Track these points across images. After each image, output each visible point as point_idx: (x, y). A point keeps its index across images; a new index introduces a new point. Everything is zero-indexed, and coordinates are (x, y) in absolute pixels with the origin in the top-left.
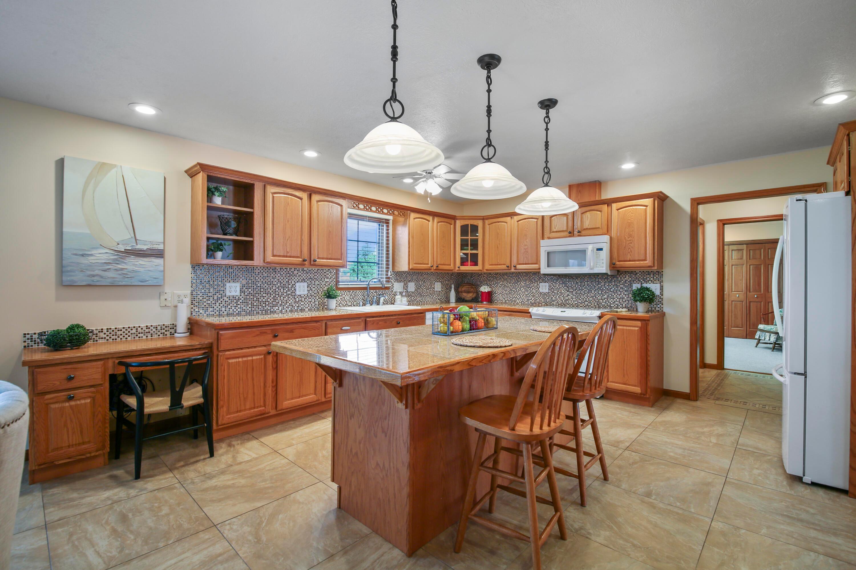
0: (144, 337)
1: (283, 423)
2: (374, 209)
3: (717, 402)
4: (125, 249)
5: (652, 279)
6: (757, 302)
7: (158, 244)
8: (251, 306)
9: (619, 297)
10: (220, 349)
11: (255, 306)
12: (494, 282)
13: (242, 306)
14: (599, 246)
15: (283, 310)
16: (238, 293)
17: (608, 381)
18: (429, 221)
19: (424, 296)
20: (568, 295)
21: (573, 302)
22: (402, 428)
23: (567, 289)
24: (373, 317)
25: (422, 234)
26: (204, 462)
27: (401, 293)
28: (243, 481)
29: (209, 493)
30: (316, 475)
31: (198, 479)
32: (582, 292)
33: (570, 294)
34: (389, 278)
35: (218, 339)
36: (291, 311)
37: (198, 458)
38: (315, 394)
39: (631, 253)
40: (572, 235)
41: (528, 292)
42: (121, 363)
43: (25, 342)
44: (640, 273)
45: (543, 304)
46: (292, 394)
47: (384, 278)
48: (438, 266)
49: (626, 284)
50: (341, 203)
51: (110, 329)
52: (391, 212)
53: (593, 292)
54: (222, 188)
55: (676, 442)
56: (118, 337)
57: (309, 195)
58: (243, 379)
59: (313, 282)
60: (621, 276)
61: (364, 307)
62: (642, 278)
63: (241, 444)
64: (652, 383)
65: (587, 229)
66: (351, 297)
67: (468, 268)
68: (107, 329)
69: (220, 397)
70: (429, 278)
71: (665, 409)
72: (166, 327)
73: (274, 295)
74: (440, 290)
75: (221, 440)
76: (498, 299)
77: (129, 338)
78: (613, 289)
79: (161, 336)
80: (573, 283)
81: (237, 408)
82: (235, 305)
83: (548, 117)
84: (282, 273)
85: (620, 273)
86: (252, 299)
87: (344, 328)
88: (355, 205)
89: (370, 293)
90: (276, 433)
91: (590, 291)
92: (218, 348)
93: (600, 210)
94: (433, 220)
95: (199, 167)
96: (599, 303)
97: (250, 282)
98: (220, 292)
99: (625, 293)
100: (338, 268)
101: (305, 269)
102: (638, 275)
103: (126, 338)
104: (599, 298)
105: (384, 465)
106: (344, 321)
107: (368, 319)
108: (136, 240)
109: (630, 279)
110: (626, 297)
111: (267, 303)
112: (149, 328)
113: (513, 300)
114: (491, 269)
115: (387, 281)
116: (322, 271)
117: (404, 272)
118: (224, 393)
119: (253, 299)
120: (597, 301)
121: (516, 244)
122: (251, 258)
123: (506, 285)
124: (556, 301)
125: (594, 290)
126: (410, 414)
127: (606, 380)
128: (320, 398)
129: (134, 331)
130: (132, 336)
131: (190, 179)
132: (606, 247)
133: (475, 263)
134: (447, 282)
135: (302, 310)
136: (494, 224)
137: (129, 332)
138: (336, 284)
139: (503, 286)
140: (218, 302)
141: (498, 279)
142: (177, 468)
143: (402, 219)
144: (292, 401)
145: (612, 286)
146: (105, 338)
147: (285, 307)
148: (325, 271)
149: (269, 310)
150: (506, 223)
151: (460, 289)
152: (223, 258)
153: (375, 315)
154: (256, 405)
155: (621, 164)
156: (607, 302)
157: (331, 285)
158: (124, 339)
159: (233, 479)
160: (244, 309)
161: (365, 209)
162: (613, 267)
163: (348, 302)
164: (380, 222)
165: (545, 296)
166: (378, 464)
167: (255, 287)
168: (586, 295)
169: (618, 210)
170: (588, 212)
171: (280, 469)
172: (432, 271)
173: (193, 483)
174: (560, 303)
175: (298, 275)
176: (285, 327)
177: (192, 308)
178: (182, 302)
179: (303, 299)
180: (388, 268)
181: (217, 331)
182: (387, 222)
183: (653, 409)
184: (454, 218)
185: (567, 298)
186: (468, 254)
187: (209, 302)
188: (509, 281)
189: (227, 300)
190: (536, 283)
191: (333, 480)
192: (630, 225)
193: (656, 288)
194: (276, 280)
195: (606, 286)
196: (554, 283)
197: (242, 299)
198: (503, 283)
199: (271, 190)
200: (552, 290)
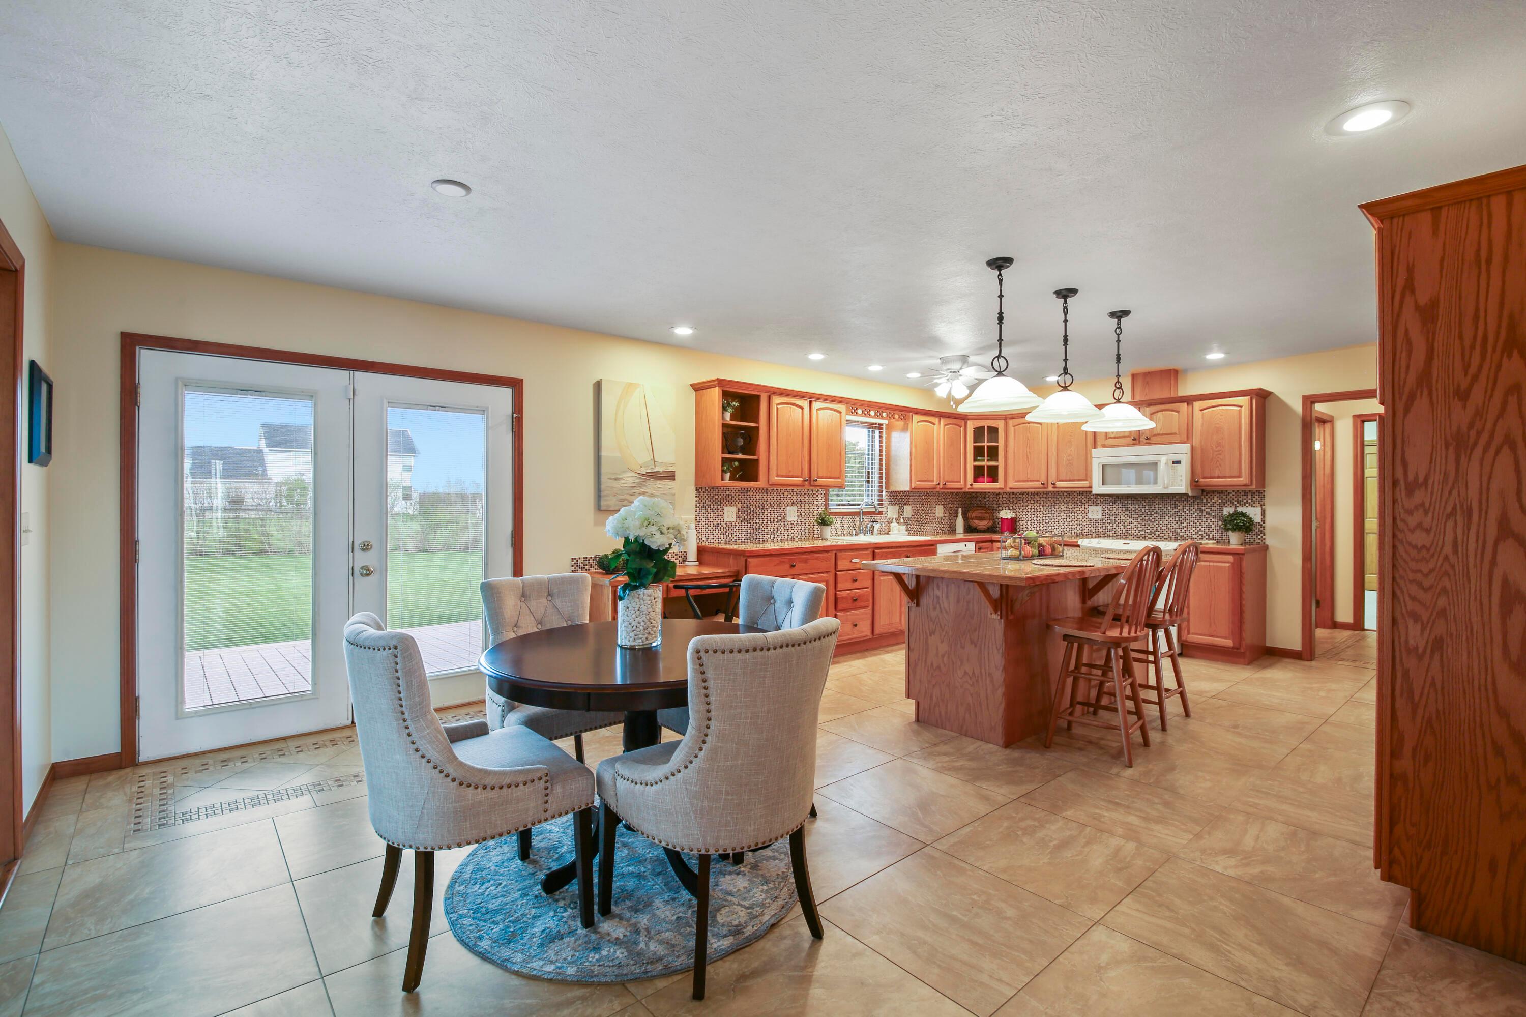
2: (872, 412)
4: (647, 472)
5: (1250, 501)
7: (670, 465)
8: (746, 533)
9: (1204, 525)
11: (749, 533)
12: (1020, 505)
13: (738, 533)
14: (1176, 458)
15: (775, 539)
16: (734, 519)
17: (1189, 633)
18: (934, 424)
19: (922, 524)
20: (1131, 523)
21: (1137, 532)
23: (1130, 515)
24: (879, 548)
25: (927, 442)
27: (897, 520)
32: (1151, 519)
33: (1133, 522)
34: (881, 500)
36: (782, 540)
39: (1220, 468)
40: (1138, 442)
41: (1071, 519)
43: (572, 566)
44: (1234, 493)
45: (1094, 535)
47: (877, 500)
48: (945, 484)
49: (1213, 508)
50: (840, 409)
52: (890, 415)
53: (1167, 518)
54: (733, 403)
57: (810, 403)
59: (803, 505)
60: (1207, 497)
61: (857, 537)
62: (1236, 499)
64: (1249, 637)
65: (1158, 435)
66: (844, 524)
67: (984, 485)
70: (931, 500)
73: (766, 520)
74: (942, 516)
76: (1026, 529)
78: (1196, 514)
80: (1137, 507)
82: (732, 531)
83: (1119, 328)
84: (773, 495)
85: (1205, 493)
86: (746, 525)
87: (853, 560)
88: (854, 411)
91: (1162, 517)
93: (1178, 410)
94: (939, 422)
95: (715, 381)
96: (1175, 534)
97: (745, 505)
98: (719, 517)
99: (1213, 520)
100: (828, 488)
102: (1231, 495)
104: (1175, 526)
105: (973, 673)
107: (876, 551)
108: (655, 462)
109: (1220, 501)
110: (1215, 525)
111: (760, 530)
113: (1048, 529)
114: (1017, 487)
115: (880, 505)
116: (811, 492)
117: (904, 492)
119: (748, 525)
120: (1173, 530)
121: (1055, 453)
122: (755, 478)
123: (1038, 508)
124: (1113, 532)
125: (1169, 515)
126: (1004, 624)
127: (1186, 631)
131: (695, 392)
132: (1186, 460)
133: (993, 477)
134: (952, 505)
135: (792, 540)
136: (1022, 425)
138: (826, 508)
139: (1033, 510)
140: (717, 528)
141: (1025, 501)
143: (900, 424)
145: (1194, 510)
147: (776, 536)
148: (814, 492)
149: (761, 538)
151: (969, 515)
152: (730, 479)
153: (882, 546)
155: (1207, 353)
156: (1187, 532)
157: (822, 509)
160: (740, 537)
161: (862, 414)
162: (1196, 486)
163: (838, 531)
164: (872, 428)
165: (1097, 524)
166: (966, 673)
167: (749, 511)
168: (1157, 522)
169: (1201, 410)
170: (1160, 413)
172: (938, 490)
174: (1118, 534)
175: (788, 498)
176: (801, 556)
177: (699, 534)
178: (692, 529)
179: (793, 526)
180: (880, 487)
182: (880, 427)
183: (1249, 667)
184: (965, 418)
185: (1129, 527)
186: (984, 466)
187: (710, 528)
188: (1042, 504)
189: (725, 526)
190: (1083, 506)
191: (908, 696)
192: (1218, 430)
193: (1255, 513)
194: (767, 503)
195: (1185, 510)
196: (1109, 507)
197: (738, 525)
198: (1033, 507)
199: (776, 400)
200: (1107, 516)
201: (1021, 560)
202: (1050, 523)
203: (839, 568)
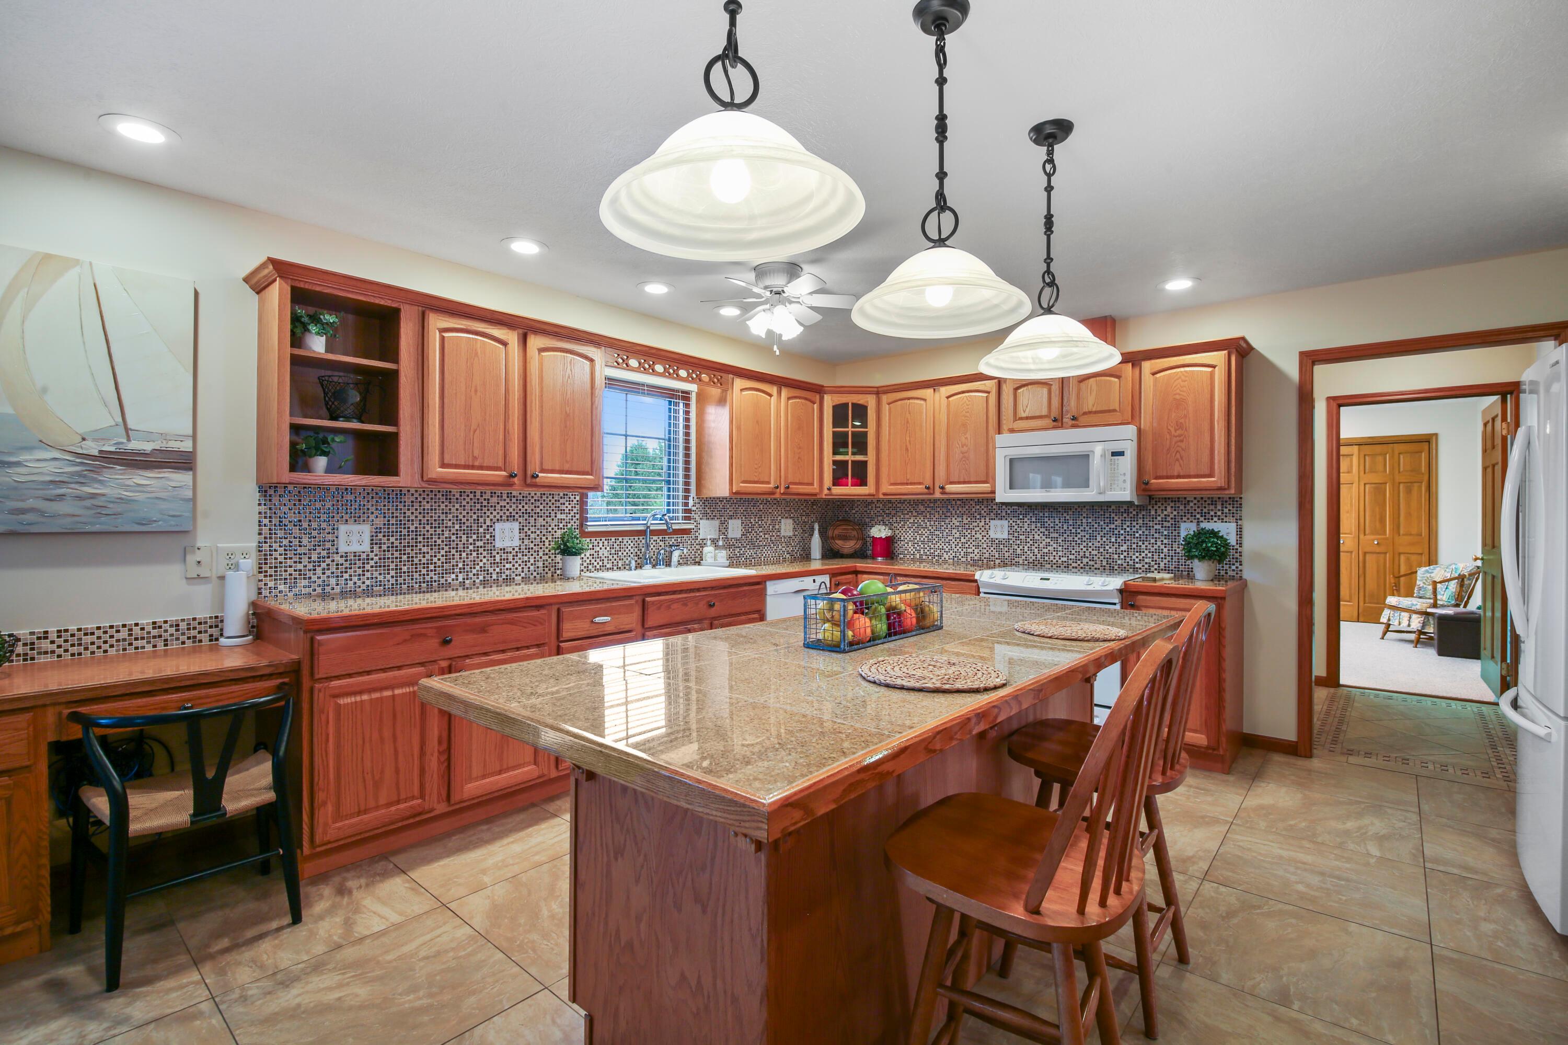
0: (149, 648)
1: (463, 829)
2: (659, 368)
3: (1352, 759)
4: (101, 452)
5: (1219, 513)
6: (1378, 553)
7: (180, 438)
8: (396, 573)
9: (1153, 549)
10: (317, 677)
11: (404, 572)
12: (898, 519)
13: (376, 574)
14: (1117, 447)
15: (467, 582)
16: (366, 547)
18: (771, 395)
19: (759, 546)
20: (1048, 545)
21: (1057, 558)
22: (747, 898)
23: (1046, 533)
24: (659, 594)
25: (757, 422)
26: (276, 938)
27: (714, 542)
28: (362, 992)
29: (279, 1026)
30: (533, 971)
31: (258, 987)
32: (1076, 539)
33: (1052, 543)
34: (689, 511)
35: (312, 653)
36: (484, 583)
37: (264, 928)
38: (535, 764)
39: (1181, 462)
40: (1060, 425)
41: (967, 538)
42: (75, 717)
44: (1195, 502)
45: (998, 562)
46: (485, 766)
47: (681, 511)
48: (788, 488)
49: (1165, 524)
50: (590, 355)
51: (66, 631)
52: (694, 376)
53: (1099, 538)
54: (327, 317)
55: (1301, 856)
56: (86, 649)
57: (521, 336)
58: (371, 740)
59: (532, 520)
60: (1157, 507)
61: (639, 571)
62: (1199, 510)
63: (367, 885)
64: (1228, 723)
65: (1090, 412)
66: (613, 551)
67: (849, 490)
68: (59, 631)
69: (318, 783)
70: (770, 511)
71: (1256, 776)
72: (200, 623)
73: (446, 548)
74: (791, 534)
75: (321, 878)
76: (906, 552)
77: (112, 652)
78: (1140, 532)
79: (189, 643)
80: (1057, 521)
81: (359, 805)
82: (360, 571)
83: (1050, 161)
84: (464, 503)
85: (1154, 501)
86: (397, 558)
87: (597, 620)
88: (620, 361)
89: (652, 541)
90: (448, 856)
91: (1092, 537)
92: (312, 674)
93: (1118, 374)
94: (779, 393)
95: (271, 267)
96: (1110, 561)
97: (393, 521)
98: (324, 545)
99: (1166, 542)
100: (585, 491)
101: (514, 493)
102: (1192, 504)
103: (105, 651)
104: (1110, 550)
105: (699, 983)
106: (598, 604)
107: (648, 599)
108: (127, 429)
109: (1175, 513)
110: (1168, 549)
111: (432, 567)
112: (160, 627)
113: (936, 553)
114: (894, 492)
115: (686, 518)
116: (550, 498)
117: (721, 500)
118: (328, 772)
119: (401, 558)
120: (1107, 556)
121: (944, 442)
122: (392, 470)
123: (922, 523)
124: (1024, 557)
125: (1102, 534)
126: (768, 865)
128: (546, 772)
129: (124, 634)
130: (118, 646)
131: (257, 296)
132: (1130, 450)
133: (861, 480)
134: (804, 518)
135: (509, 581)
136: (900, 402)
137: (112, 637)
138: (582, 525)
139: (916, 525)
140: (320, 566)
141: (906, 512)
142: (212, 957)
143: (715, 392)
144: (484, 781)
145: (1137, 527)
146: (53, 652)
147: (471, 575)
148: (556, 498)
149: (435, 581)
150: (925, 400)
151: (830, 533)
152: (329, 470)
153: (663, 590)
154: (403, 796)
155: (1165, 281)
156: (1128, 560)
157: (569, 526)
158: (99, 653)
159: (340, 986)
160: (380, 581)
161: (641, 369)
162: (1144, 490)
163: (605, 562)
164: (672, 396)
165: (1002, 546)
166: (683, 977)
167: (405, 532)
168: (1085, 544)
169: (1154, 374)
170: (1091, 379)
171: (451, 954)
172: (777, 496)
173: (244, 999)
174: (1031, 560)
175: (498, 507)
176: (469, 620)
177: (261, 581)
178: (236, 567)
179: (510, 557)
180: (687, 491)
181: (309, 635)
182: (686, 396)
183: (1231, 778)
184: (819, 390)
185: (1046, 550)
186: (847, 461)
187: (300, 566)
188: (928, 517)
189: (341, 561)
190: (983, 520)
191: (574, 998)
192: (1179, 404)
193: (1228, 531)
194: (450, 516)
195: (1125, 527)
196: (1019, 522)
197: (376, 558)
198: (916, 521)
199: (436, 322)
200: (1016, 534)
201: (844, 652)
202: (939, 544)
203: (566, 635)
